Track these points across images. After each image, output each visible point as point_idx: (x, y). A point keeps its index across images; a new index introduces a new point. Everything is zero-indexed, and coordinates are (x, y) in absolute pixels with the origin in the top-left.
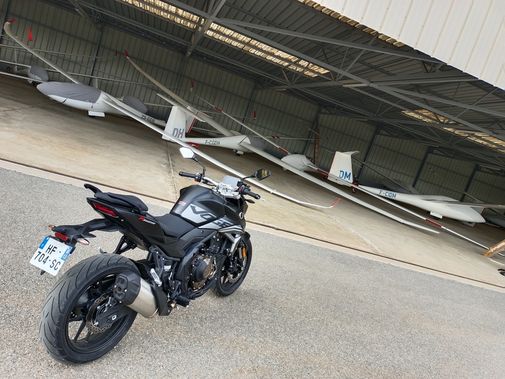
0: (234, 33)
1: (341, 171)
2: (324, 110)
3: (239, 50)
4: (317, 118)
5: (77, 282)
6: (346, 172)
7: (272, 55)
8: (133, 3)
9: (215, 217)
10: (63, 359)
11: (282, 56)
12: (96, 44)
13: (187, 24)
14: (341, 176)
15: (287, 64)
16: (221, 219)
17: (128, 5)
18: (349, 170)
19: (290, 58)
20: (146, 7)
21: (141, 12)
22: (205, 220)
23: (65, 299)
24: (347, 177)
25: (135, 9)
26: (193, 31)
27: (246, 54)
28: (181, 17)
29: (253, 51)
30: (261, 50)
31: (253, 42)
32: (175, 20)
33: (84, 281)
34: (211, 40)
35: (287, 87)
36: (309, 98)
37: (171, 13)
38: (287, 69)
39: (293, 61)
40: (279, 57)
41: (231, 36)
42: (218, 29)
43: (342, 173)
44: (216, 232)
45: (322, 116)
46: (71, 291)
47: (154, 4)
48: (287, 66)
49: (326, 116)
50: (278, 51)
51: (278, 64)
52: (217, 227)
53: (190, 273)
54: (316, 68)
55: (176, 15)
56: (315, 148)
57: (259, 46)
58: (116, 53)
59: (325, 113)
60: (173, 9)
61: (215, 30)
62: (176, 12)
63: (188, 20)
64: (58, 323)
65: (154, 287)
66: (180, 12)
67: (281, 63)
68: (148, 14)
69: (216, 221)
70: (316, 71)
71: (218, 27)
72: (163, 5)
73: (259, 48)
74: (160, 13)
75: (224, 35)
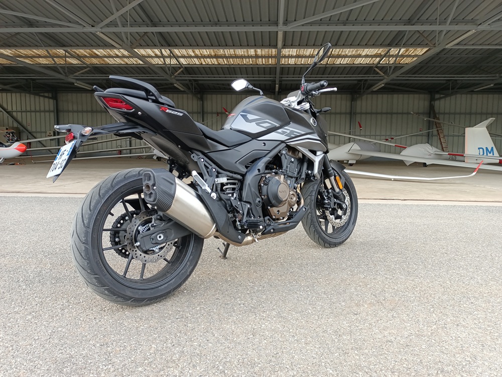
0: (314, 51)
1: (479, 149)
2: (437, 96)
3: (325, 66)
4: (432, 107)
5: (101, 191)
6: (487, 148)
7: (359, 56)
8: (218, 63)
9: (278, 125)
10: (106, 292)
11: (370, 54)
12: (200, 113)
13: (269, 62)
14: (482, 153)
15: (378, 59)
16: (286, 127)
17: (216, 66)
18: (490, 144)
19: (379, 52)
20: (230, 61)
21: (227, 68)
22: (264, 129)
23: (89, 211)
24: (490, 153)
25: (221, 68)
26: (275, 66)
27: (332, 67)
28: (262, 57)
29: (338, 61)
30: (346, 56)
31: (335, 51)
32: (258, 63)
33: (109, 189)
34: (295, 67)
35: (385, 81)
36: (416, 89)
37: (251, 57)
38: (379, 65)
39: (383, 54)
40: (367, 56)
41: (312, 55)
42: (298, 53)
43: (481, 150)
44: (283, 145)
45: (437, 103)
46: (95, 201)
47: (235, 55)
48: (379, 63)
49: (442, 101)
50: (363, 50)
51: (369, 64)
52: (283, 138)
53: (261, 196)
54: (411, 51)
55: (257, 57)
56: (440, 139)
57: (343, 54)
58: (218, 114)
59: (440, 99)
60: (252, 52)
61: (296, 56)
62: (256, 55)
63: (268, 57)
64: (85, 240)
65: (200, 193)
66: (259, 51)
67: (371, 62)
68: (234, 68)
69: (280, 131)
70: (413, 54)
71: (297, 51)
72: (242, 53)
73: (344, 55)
74: (243, 61)
75: (305, 57)
